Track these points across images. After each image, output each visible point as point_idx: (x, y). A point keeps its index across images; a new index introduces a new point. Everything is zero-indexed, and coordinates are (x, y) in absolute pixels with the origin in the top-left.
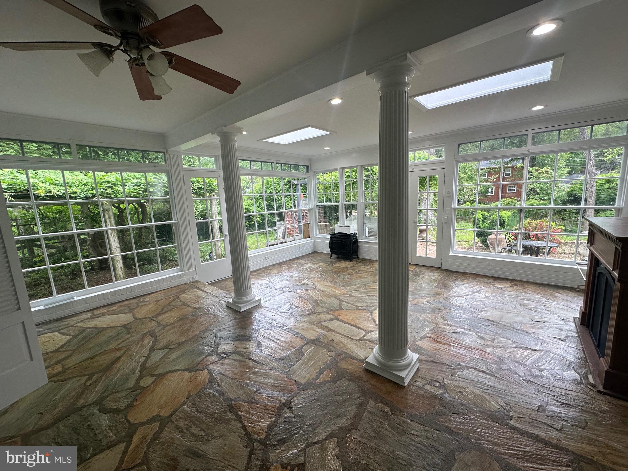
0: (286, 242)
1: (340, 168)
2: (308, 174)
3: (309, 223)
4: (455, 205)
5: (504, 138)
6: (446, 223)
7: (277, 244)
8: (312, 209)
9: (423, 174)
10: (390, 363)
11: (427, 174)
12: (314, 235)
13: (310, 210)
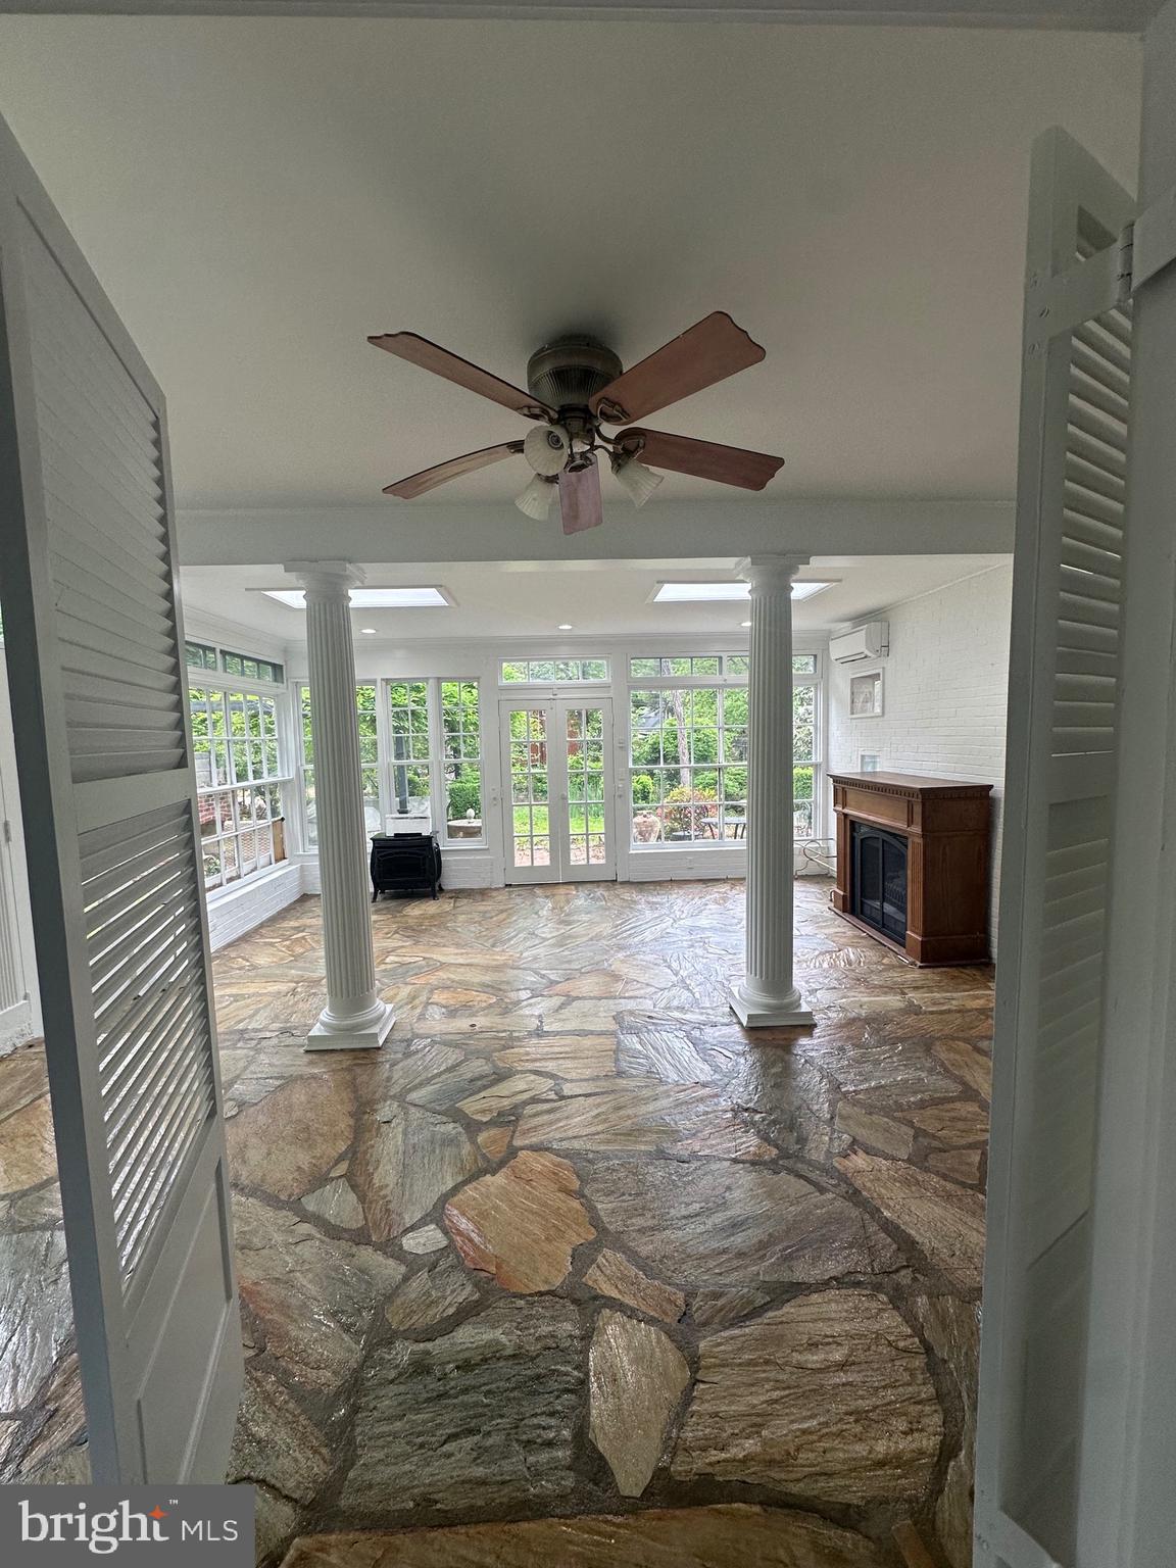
0: (239, 877)
1: (382, 680)
2: (281, 688)
3: (283, 819)
4: (631, 765)
5: (692, 658)
6: (620, 796)
7: (221, 885)
8: (290, 781)
9: (575, 706)
10: (786, 1001)
11: (583, 706)
12: (298, 849)
13: (284, 783)
